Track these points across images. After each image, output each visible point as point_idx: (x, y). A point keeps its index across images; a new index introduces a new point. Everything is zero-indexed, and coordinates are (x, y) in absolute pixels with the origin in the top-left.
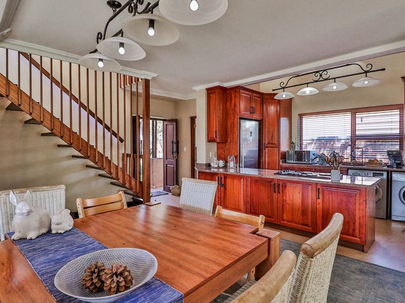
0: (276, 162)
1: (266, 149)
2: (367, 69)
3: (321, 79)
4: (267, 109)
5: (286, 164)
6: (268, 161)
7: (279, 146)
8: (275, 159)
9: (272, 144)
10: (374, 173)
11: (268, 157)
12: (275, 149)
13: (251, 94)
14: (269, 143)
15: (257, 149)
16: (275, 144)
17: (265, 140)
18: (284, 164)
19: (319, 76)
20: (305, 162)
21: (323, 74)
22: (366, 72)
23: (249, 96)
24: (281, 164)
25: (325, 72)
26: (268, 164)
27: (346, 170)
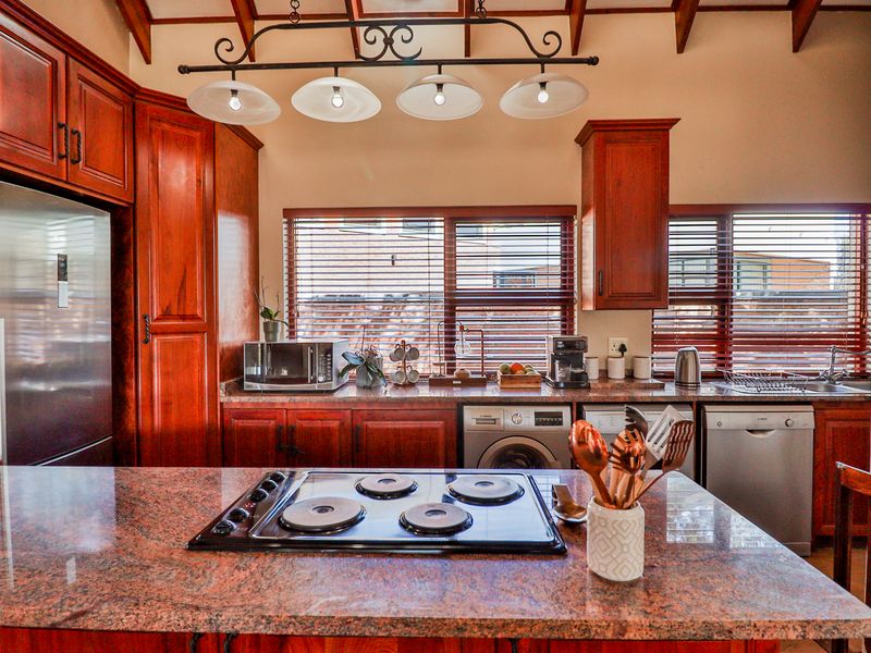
0: (201, 392)
1: (156, 341)
2: (545, 51)
3: (389, 56)
4: (154, 162)
5: (245, 399)
6: (166, 392)
7: (211, 327)
8: (196, 380)
9: (183, 317)
10: (537, 415)
11: (165, 375)
12: (197, 338)
13: (59, 56)
14: (165, 315)
15: (105, 338)
16: (194, 317)
17: (148, 298)
18: (235, 399)
19: (380, 45)
20: (316, 387)
21: (397, 37)
22: (543, 60)
23: (47, 64)
24: (223, 397)
25: (404, 33)
26: (166, 405)
27: (455, 406)
